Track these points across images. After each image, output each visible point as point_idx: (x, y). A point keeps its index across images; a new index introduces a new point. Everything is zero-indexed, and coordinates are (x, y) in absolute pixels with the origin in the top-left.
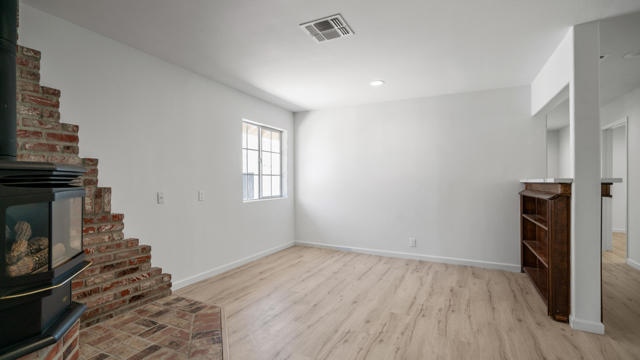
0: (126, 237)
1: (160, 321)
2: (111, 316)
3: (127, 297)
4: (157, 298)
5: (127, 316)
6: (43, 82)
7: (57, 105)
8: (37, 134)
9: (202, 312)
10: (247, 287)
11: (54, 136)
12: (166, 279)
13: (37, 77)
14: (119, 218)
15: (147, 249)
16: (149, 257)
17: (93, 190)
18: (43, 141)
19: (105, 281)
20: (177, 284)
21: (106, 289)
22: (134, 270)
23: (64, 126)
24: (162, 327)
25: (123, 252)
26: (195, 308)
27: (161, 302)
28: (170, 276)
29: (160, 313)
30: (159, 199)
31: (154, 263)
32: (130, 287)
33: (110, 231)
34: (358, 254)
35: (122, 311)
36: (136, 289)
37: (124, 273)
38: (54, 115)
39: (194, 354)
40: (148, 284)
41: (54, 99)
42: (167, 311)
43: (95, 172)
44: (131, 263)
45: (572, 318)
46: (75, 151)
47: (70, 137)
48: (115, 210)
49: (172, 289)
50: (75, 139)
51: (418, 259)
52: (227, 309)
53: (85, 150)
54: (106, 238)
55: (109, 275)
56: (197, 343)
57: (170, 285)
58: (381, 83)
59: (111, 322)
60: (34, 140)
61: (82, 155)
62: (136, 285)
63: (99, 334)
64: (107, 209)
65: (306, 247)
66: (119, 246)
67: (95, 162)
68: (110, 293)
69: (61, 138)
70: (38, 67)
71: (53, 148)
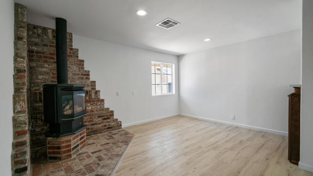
0: (105, 107)
1: (114, 136)
2: (101, 133)
3: (106, 127)
4: (116, 129)
5: (106, 133)
6: (79, 58)
7: (83, 65)
8: (78, 74)
9: (128, 135)
10: (148, 129)
11: (82, 74)
12: (120, 123)
13: (77, 57)
14: (103, 101)
15: (112, 112)
16: (113, 115)
17: (95, 91)
18: (80, 76)
19: (99, 121)
20: (124, 126)
21: (99, 124)
22: (108, 118)
23: (86, 71)
24: (114, 138)
25: (104, 112)
26: (126, 133)
27: (117, 130)
28: (121, 122)
29: (115, 134)
30: (117, 94)
31: (115, 117)
32: (107, 124)
33: (100, 105)
34: (206, 121)
35: (105, 132)
36: (109, 125)
37: (105, 119)
38: (83, 68)
39: (118, 147)
40: (113, 124)
41: (83, 63)
42: (117, 133)
43: (95, 85)
44: (107, 116)
45: (300, 163)
46: (89, 79)
47: (87, 74)
48: (101, 97)
49: (122, 127)
50: (89, 75)
51: (236, 126)
52: (136, 136)
53: (92, 78)
54: (99, 107)
55: (100, 119)
56: (120, 144)
57: (121, 125)
58: (209, 40)
59: (101, 134)
60: (78, 76)
61: (91, 80)
62: (109, 123)
63: (96, 137)
64: (99, 97)
65: (183, 116)
66: (103, 110)
67: (95, 82)
68: (100, 125)
69: (85, 75)
70: (78, 54)
71: (82, 78)
